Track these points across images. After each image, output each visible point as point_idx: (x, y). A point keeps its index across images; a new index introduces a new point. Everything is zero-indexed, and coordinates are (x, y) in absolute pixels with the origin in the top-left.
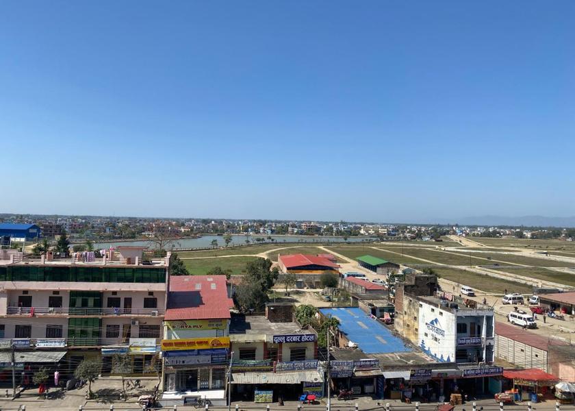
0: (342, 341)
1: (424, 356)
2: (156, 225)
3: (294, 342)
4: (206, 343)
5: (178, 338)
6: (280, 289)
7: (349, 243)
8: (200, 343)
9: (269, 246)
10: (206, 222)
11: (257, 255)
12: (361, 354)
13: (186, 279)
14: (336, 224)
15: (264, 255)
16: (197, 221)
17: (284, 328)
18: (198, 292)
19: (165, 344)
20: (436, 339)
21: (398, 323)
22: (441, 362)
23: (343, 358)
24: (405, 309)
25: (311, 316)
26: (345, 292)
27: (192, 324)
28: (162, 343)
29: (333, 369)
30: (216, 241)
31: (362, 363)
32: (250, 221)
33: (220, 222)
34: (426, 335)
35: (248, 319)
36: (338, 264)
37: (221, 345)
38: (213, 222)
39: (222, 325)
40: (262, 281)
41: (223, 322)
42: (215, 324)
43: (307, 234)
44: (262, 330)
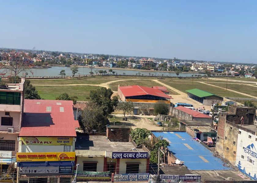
0: (170, 159)
1: (240, 174)
2: (11, 54)
3: (129, 158)
4: (55, 156)
5: (31, 152)
6: (118, 114)
7: (180, 78)
8: (50, 156)
9: (110, 78)
10: (55, 54)
11: (99, 85)
12: (186, 170)
13: (38, 102)
14: (170, 61)
15: (106, 85)
16: (48, 53)
17: (121, 147)
18: (48, 115)
19: (20, 156)
20: (251, 161)
21: (219, 146)
22: (253, 180)
23: (171, 173)
24: (226, 135)
25: (144, 138)
26: (175, 119)
27: (43, 140)
28: (17, 155)
29: (162, 182)
30: (63, 71)
31: (187, 178)
32: (94, 55)
33: (68, 55)
34: (243, 157)
35: (92, 138)
36: (170, 95)
37: (67, 158)
38: (61, 55)
39: (68, 142)
40: (103, 107)
41: (70, 140)
42: (63, 141)
43: (144, 69)
44: (103, 148)
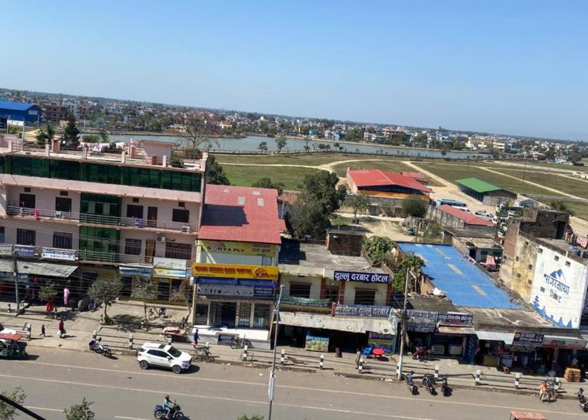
0: (424, 287)
1: (536, 316)
2: (188, 116)
3: (360, 281)
4: (249, 271)
5: (214, 262)
6: (346, 213)
7: (448, 160)
8: (241, 271)
9: (335, 156)
10: (253, 117)
11: (319, 167)
12: (450, 305)
13: (226, 189)
14: (432, 132)
15: (328, 168)
16: (242, 115)
17: (349, 263)
18: (240, 209)
19: (198, 268)
20: (555, 297)
21: (505, 271)
22: (557, 327)
23: (424, 308)
24: (518, 253)
25: (385, 251)
26: (435, 225)
27: (232, 246)
28: (193, 266)
29: (410, 321)
30: (265, 143)
31: (450, 317)
32: (312, 120)
33: (271, 119)
34: (543, 289)
35: (303, 248)
36: (429, 187)
37: (266, 275)
38: (262, 118)
39: (269, 251)
40: (324, 201)
41: (271, 248)
42: (261, 249)
43: (389, 144)
44: (320, 263)
